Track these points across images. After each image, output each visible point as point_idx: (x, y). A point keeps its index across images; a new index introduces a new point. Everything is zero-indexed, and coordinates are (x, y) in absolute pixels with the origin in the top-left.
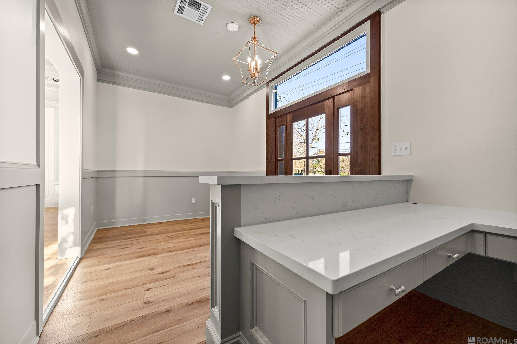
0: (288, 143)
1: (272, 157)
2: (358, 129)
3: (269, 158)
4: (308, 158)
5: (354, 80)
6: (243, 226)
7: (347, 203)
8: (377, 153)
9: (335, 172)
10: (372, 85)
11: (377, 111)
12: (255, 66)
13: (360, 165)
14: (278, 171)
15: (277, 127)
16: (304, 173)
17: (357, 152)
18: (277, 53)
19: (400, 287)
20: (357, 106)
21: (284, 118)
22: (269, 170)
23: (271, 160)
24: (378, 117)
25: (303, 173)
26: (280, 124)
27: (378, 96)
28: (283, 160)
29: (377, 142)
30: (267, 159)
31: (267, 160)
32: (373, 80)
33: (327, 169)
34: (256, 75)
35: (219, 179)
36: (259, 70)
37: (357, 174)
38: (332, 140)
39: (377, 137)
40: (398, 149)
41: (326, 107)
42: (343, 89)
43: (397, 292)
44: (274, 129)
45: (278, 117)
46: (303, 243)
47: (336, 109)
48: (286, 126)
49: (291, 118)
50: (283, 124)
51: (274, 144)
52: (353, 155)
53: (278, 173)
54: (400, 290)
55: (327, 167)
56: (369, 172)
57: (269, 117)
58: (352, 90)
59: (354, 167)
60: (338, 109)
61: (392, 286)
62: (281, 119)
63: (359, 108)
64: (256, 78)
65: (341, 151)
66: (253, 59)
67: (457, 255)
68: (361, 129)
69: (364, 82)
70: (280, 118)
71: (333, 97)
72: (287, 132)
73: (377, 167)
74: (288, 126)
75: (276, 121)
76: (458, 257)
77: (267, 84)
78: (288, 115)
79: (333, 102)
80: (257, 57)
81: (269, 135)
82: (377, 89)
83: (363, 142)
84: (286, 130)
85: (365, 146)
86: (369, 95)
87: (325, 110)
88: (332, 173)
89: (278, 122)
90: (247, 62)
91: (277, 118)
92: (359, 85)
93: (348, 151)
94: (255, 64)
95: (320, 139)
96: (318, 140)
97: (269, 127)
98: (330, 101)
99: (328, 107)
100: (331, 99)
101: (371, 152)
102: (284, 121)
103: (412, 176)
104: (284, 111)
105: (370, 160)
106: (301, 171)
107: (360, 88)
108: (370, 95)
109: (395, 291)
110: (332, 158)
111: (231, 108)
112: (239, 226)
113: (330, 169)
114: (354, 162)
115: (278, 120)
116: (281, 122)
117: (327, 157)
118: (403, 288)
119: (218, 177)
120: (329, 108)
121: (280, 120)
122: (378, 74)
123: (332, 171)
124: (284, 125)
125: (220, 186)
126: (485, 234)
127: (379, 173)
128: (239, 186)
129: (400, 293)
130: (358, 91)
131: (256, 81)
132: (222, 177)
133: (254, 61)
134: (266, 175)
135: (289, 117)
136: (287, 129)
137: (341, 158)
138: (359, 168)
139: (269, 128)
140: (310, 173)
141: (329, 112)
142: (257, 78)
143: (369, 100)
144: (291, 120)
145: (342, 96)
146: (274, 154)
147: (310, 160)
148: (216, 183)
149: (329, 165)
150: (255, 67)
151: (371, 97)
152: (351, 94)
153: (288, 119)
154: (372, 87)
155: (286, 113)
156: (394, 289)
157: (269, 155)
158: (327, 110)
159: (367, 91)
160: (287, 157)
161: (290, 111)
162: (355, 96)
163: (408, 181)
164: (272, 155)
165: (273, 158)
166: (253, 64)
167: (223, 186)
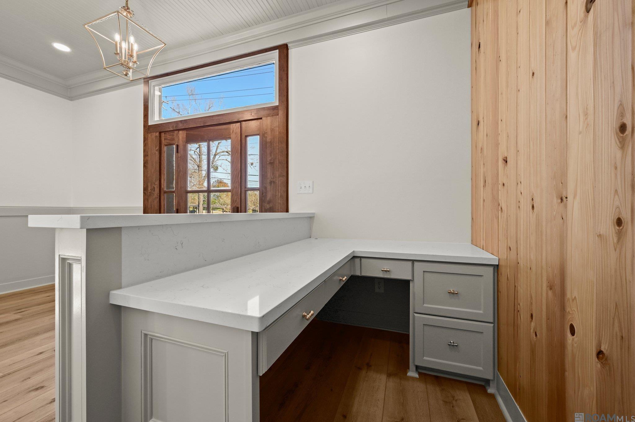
0: (180, 170)
1: (154, 188)
2: (268, 162)
3: (149, 189)
4: (209, 191)
5: (264, 109)
6: (124, 288)
7: (259, 243)
8: (286, 189)
9: (243, 209)
10: (280, 119)
11: (285, 147)
12: (129, 49)
13: (269, 202)
14: (164, 207)
15: (163, 146)
16: (197, 210)
17: (266, 188)
18: (165, 45)
19: (310, 312)
20: (266, 137)
21: (173, 135)
22: (149, 206)
23: (152, 192)
24: (286, 153)
25: (195, 210)
26: (168, 142)
27: (286, 132)
28: (174, 192)
29: (285, 178)
30: (145, 189)
31: (145, 192)
32: (281, 113)
33: (233, 206)
34: (131, 64)
35: (83, 220)
36: (135, 59)
37: (266, 211)
38: (239, 172)
39: (285, 174)
40: (303, 187)
41: (233, 132)
42: (252, 116)
43: (308, 316)
44: (158, 148)
45: (165, 132)
46: (219, 291)
47: (243, 137)
48: (177, 146)
49: (185, 136)
50: (172, 142)
51: (158, 168)
52: (263, 191)
53: (164, 210)
54: (310, 314)
55: (233, 203)
56: (278, 210)
57: (148, 129)
58: (261, 118)
59: (263, 204)
60: (246, 136)
61: (304, 314)
62: (170, 135)
63: (268, 139)
64: (129, 68)
65: (250, 185)
66: (125, 38)
67: (345, 277)
68: (271, 163)
69: (273, 113)
70: (167, 133)
71: (240, 122)
72: (179, 155)
73: (285, 204)
74: (181, 147)
75: (160, 136)
76: (346, 279)
77: (146, 80)
78: (181, 132)
79: (240, 127)
80: (132, 39)
81: (149, 156)
82: (285, 125)
83: (272, 177)
84: (177, 152)
85: (274, 182)
86: (277, 129)
87: (231, 136)
88: (240, 210)
89: (165, 139)
90: (114, 40)
91: (163, 133)
92: (268, 115)
93: (257, 185)
94: (129, 47)
95: (219, 167)
96: (217, 168)
97: (149, 143)
98: (237, 126)
99: (234, 132)
100: (239, 124)
101: (280, 188)
102: (173, 139)
103: (314, 213)
104: (175, 125)
105: (279, 197)
106: (194, 208)
107: (269, 119)
108: (279, 129)
109: (307, 316)
110: (240, 193)
111: (71, 100)
112: (120, 287)
113: (237, 206)
114: (263, 198)
115: (164, 136)
116: (170, 140)
117: (234, 192)
118: (312, 312)
119: (82, 218)
120: (235, 134)
121: (168, 136)
122: (286, 108)
123: (240, 208)
124: (174, 144)
125: (85, 230)
126: (361, 257)
127: (287, 211)
128: (119, 229)
129: (310, 317)
130: (267, 122)
131: (129, 73)
132: (89, 218)
133: (127, 43)
134: (144, 213)
135: (182, 135)
136: (179, 151)
137: (249, 193)
138: (268, 205)
139: (149, 145)
140: (212, 210)
141: (235, 138)
142: (131, 70)
143: (278, 133)
144: (185, 139)
145: (251, 123)
146: (157, 183)
147: (212, 195)
148: (78, 226)
149: (236, 201)
150: (129, 53)
151: (280, 130)
152: (260, 123)
153: (181, 138)
154: (280, 121)
155: (178, 130)
156: (305, 315)
157: (149, 184)
158: (233, 136)
159: (276, 124)
160: (179, 188)
161: (183, 128)
162: (264, 126)
163: (310, 217)
164: (155, 185)
165: (156, 189)
166: (124, 45)
167: (88, 230)
